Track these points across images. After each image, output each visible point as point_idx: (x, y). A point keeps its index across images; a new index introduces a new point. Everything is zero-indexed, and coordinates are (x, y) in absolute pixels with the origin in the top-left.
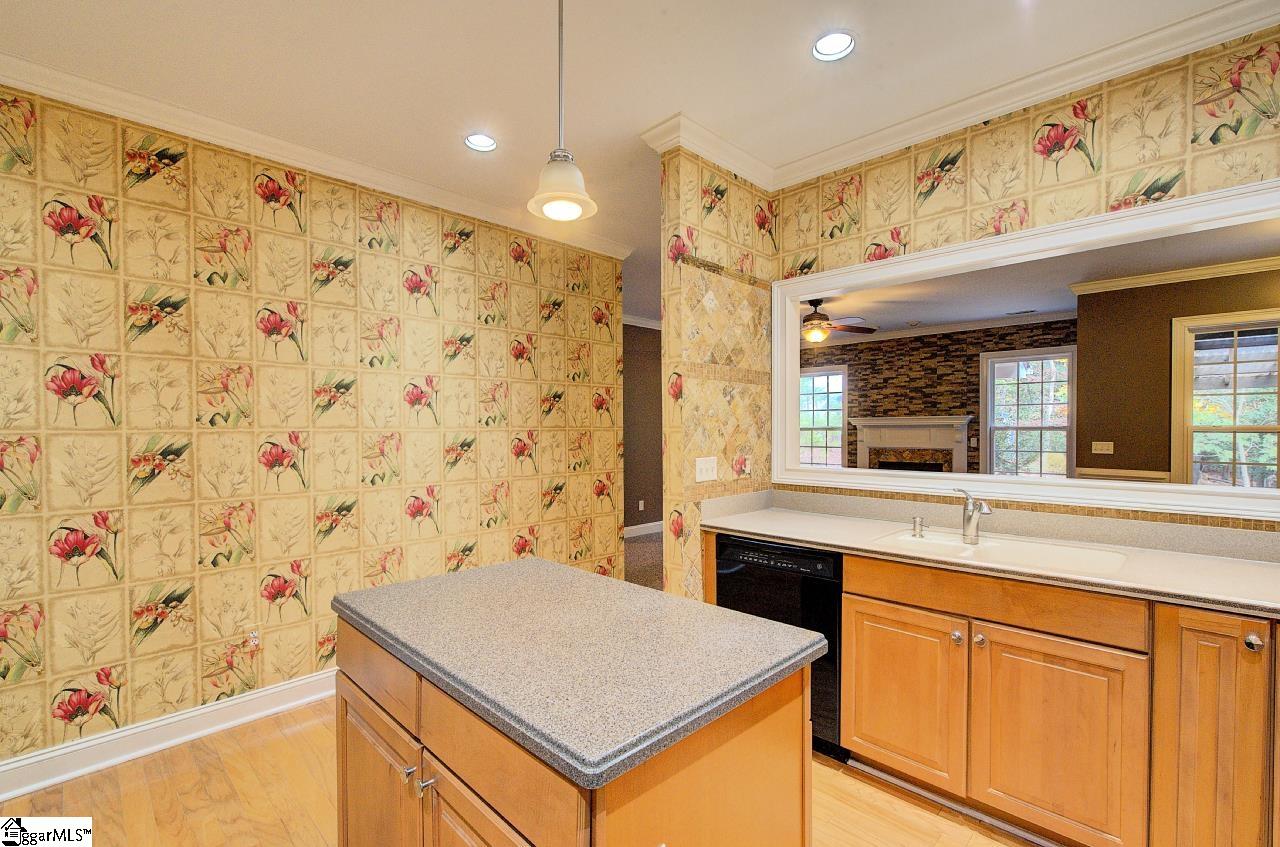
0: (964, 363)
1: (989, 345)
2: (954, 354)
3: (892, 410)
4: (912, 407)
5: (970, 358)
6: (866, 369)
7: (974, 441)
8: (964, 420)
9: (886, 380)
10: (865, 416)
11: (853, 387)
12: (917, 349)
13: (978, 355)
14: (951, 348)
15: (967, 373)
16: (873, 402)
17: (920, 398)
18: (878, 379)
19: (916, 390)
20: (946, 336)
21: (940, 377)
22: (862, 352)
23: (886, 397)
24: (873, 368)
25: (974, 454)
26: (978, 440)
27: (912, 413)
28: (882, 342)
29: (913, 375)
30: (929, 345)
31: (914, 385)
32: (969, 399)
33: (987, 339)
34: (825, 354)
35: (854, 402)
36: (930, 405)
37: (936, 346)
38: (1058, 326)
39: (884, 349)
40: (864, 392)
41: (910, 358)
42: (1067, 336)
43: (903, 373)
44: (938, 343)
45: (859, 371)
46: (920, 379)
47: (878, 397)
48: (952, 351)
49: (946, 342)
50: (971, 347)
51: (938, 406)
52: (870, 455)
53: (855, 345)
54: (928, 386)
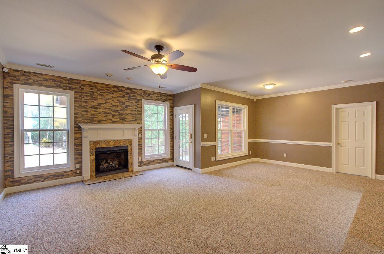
0: (136, 102)
1: (145, 97)
3: (104, 120)
4: (114, 119)
5: (138, 100)
6: (87, 96)
7: (140, 135)
8: (136, 126)
9: (99, 104)
12: (116, 92)
13: (141, 100)
14: (132, 95)
15: (137, 106)
16: (92, 115)
17: (118, 116)
18: (95, 103)
19: (116, 111)
20: (128, 89)
21: (127, 107)
22: (84, 85)
23: (100, 113)
24: (92, 97)
25: (139, 140)
26: (142, 135)
27: (114, 122)
28: (97, 83)
29: (114, 104)
30: (121, 91)
31: (114, 108)
32: (138, 118)
33: (144, 94)
34: (54, 80)
35: (79, 114)
36: (122, 119)
37: (125, 92)
38: (164, 95)
39: (98, 87)
40: (86, 109)
41: (113, 95)
42: (166, 99)
43: (109, 102)
44: (125, 91)
45: (82, 96)
46: (118, 106)
47: (95, 113)
48: (131, 96)
49: (129, 91)
50: (138, 96)
51: (126, 120)
52: (90, 145)
53: (78, 80)
54: (121, 110)
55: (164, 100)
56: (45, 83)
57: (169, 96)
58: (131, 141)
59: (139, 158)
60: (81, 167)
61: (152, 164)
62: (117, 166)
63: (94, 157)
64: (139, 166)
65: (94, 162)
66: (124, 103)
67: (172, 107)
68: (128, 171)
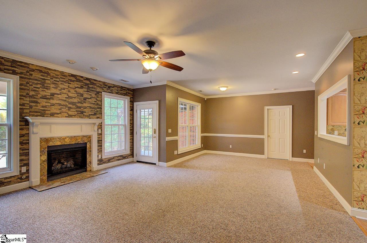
0: (96, 95)
1: (105, 89)
2: (91, 89)
3: (58, 114)
4: (70, 113)
5: (98, 93)
6: (37, 84)
8: (96, 121)
9: (53, 94)
12: (73, 81)
13: (101, 92)
14: (91, 86)
15: (97, 99)
16: (43, 107)
17: (75, 109)
18: (48, 93)
19: (73, 103)
20: (87, 79)
21: (85, 99)
23: (53, 105)
24: (43, 85)
25: (99, 136)
26: (101, 130)
27: (70, 116)
28: (50, 69)
29: (71, 95)
30: (78, 81)
31: (70, 100)
32: (97, 111)
33: (104, 86)
35: (26, 105)
36: (80, 112)
37: (83, 83)
38: (125, 88)
39: (52, 74)
40: (35, 100)
41: (69, 85)
42: (126, 93)
43: (64, 92)
44: (84, 81)
45: (31, 84)
46: (75, 98)
47: (47, 104)
48: (90, 88)
49: (88, 82)
50: (98, 87)
51: (84, 113)
52: (41, 143)
53: (26, 63)
54: (79, 102)
55: (125, 94)
57: (130, 90)
58: (89, 137)
59: (98, 156)
60: (28, 171)
61: (112, 162)
62: (73, 166)
63: (45, 157)
64: (98, 164)
65: (46, 163)
66: (82, 95)
67: (132, 102)
68: (86, 171)
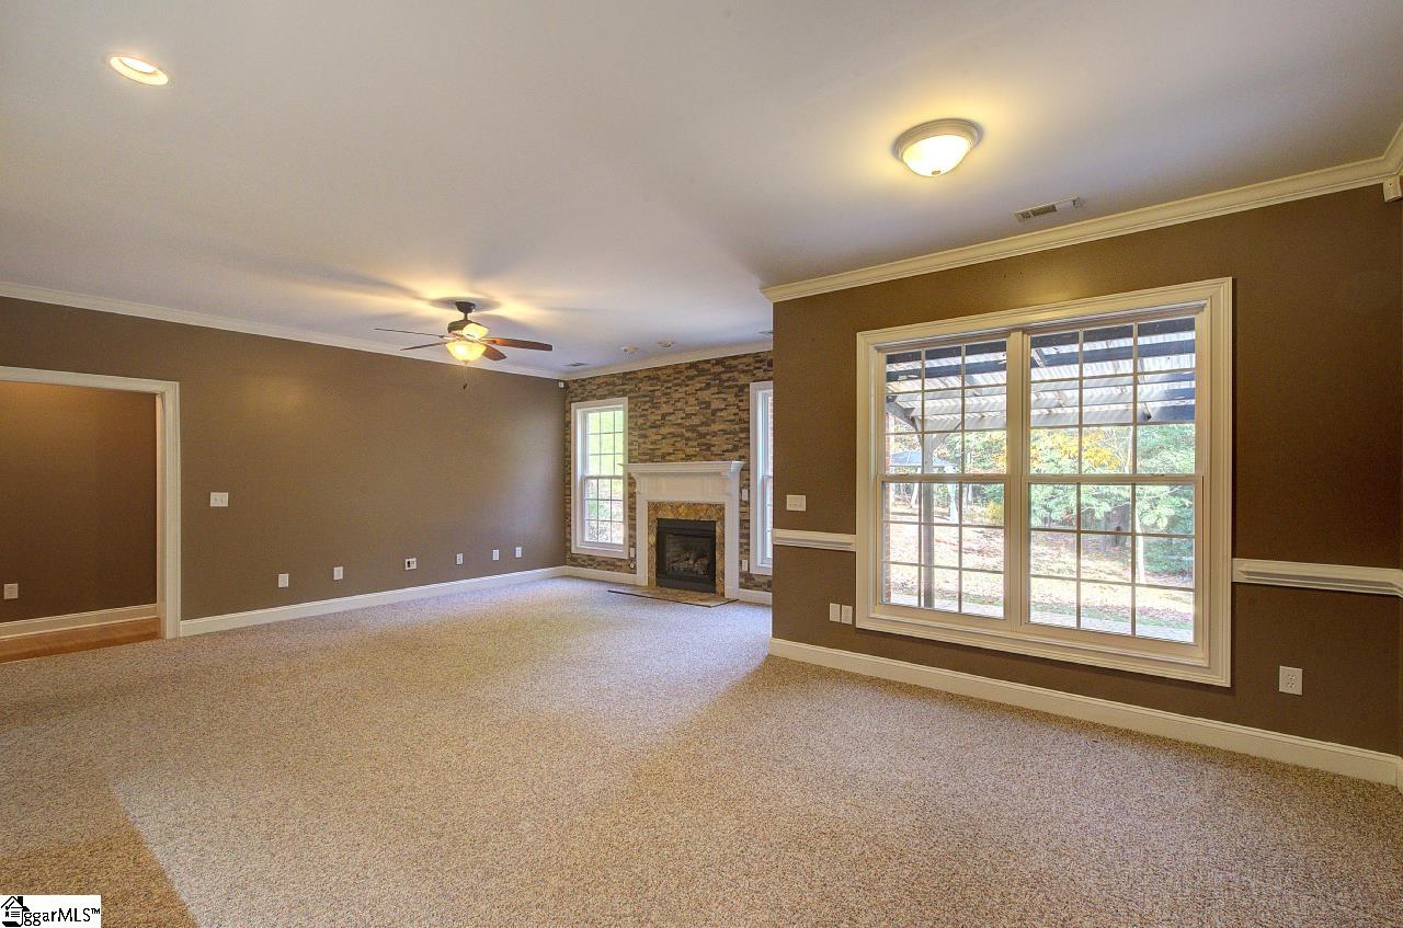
0: (736, 396)
1: (760, 374)
2: (726, 384)
3: (669, 454)
4: (690, 451)
5: (742, 389)
6: (645, 403)
7: (745, 491)
8: (736, 465)
9: (664, 416)
10: (645, 461)
11: (633, 425)
12: (692, 378)
13: (749, 386)
14: (725, 377)
15: (738, 407)
16: (652, 443)
17: (696, 439)
18: (655, 417)
19: (692, 429)
20: (719, 362)
21: (714, 413)
22: (641, 381)
23: (664, 437)
24: (652, 402)
26: (748, 492)
27: (688, 458)
28: (661, 369)
29: (689, 410)
30: (702, 372)
31: (688, 422)
32: (740, 440)
33: (757, 365)
34: (607, 384)
35: (634, 443)
36: (705, 448)
37: (710, 374)
39: (662, 377)
40: (644, 432)
41: (687, 388)
43: (679, 407)
44: (711, 371)
45: (639, 405)
47: (657, 437)
48: (725, 381)
49: (719, 369)
50: (742, 376)
51: (712, 449)
52: (648, 511)
53: (634, 372)
54: (703, 424)
56: (600, 392)
58: (721, 508)
59: (741, 563)
60: (635, 556)
62: (703, 575)
63: (653, 539)
64: (742, 586)
65: (654, 549)
66: (708, 404)
68: (715, 591)
